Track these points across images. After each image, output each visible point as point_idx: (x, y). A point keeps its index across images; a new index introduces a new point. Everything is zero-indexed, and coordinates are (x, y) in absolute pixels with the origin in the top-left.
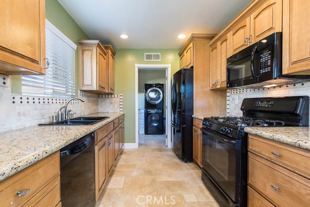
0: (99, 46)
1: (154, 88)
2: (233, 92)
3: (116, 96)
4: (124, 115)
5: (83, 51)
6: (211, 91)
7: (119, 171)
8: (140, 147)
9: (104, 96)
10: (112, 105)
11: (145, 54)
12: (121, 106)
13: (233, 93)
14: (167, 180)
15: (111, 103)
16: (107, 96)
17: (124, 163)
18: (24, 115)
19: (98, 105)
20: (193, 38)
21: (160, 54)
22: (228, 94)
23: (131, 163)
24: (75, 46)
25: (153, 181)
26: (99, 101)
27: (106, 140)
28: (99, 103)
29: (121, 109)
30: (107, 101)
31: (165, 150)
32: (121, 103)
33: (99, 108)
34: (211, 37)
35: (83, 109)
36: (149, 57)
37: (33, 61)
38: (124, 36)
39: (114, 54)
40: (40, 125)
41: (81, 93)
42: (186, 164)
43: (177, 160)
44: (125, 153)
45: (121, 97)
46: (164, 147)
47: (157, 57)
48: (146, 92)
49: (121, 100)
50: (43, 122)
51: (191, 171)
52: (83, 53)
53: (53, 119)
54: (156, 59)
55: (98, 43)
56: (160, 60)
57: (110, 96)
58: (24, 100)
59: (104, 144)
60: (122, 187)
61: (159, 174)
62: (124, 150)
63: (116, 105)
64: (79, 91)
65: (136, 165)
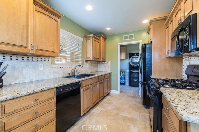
0: (93, 37)
1: (135, 56)
2: (186, 58)
3: (107, 62)
4: (111, 73)
5: (86, 40)
6: (167, 58)
7: (101, 104)
8: (121, 94)
9: (100, 63)
10: (105, 68)
11: (124, 36)
12: (110, 68)
13: (186, 60)
14: (126, 115)
15: (104, 66)
16: (102, 62)
17: (106, 101)
18: (56, 73)
19: (97, 67)
20: (151, 22)
21: (134, 34)
22: (183, 60)
23: (110, 102)
24: (82, 39)
25: (117, 114)
26: (98, 65)
27: (91, 86)
28: (98, 66)
29: (110, 70)
30: (102, 65)
31: (137, 98)
32: (110, 66)
33: (98, 69)
34: (165, 19)
35: (87, 70)
36: (126, 37)
37: (54, 52)
38: (108, 29)
39: (105, 39)
40: (62, 77)
41: (86, 62)
42: (146, 109)
43: (141, 106)
44: (111, 95)
45: (110, 63)
46: (137, 96)
47: (132, 37)
48: (129, 59)
49: (110, 65)
50: (65, 76)
51: (147, 114)
52: (86, 42)
53: (68, 75)
54: (131, 38)
55: (93, 36)
56: (134, 38)
57: (104, 62)
58: (56, 67)
59: (89, 88)
60: (99, 113)
61: (123, 111)
62: (111, 94)
63: (107, 68)
64: (84, 61)
65: (112, 103)
